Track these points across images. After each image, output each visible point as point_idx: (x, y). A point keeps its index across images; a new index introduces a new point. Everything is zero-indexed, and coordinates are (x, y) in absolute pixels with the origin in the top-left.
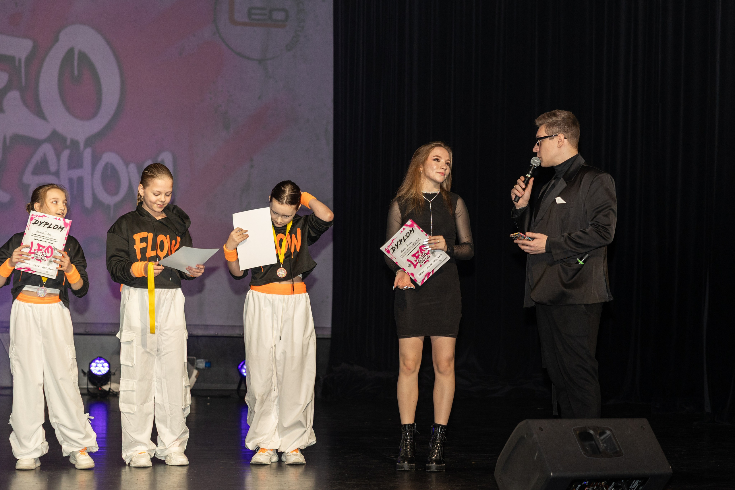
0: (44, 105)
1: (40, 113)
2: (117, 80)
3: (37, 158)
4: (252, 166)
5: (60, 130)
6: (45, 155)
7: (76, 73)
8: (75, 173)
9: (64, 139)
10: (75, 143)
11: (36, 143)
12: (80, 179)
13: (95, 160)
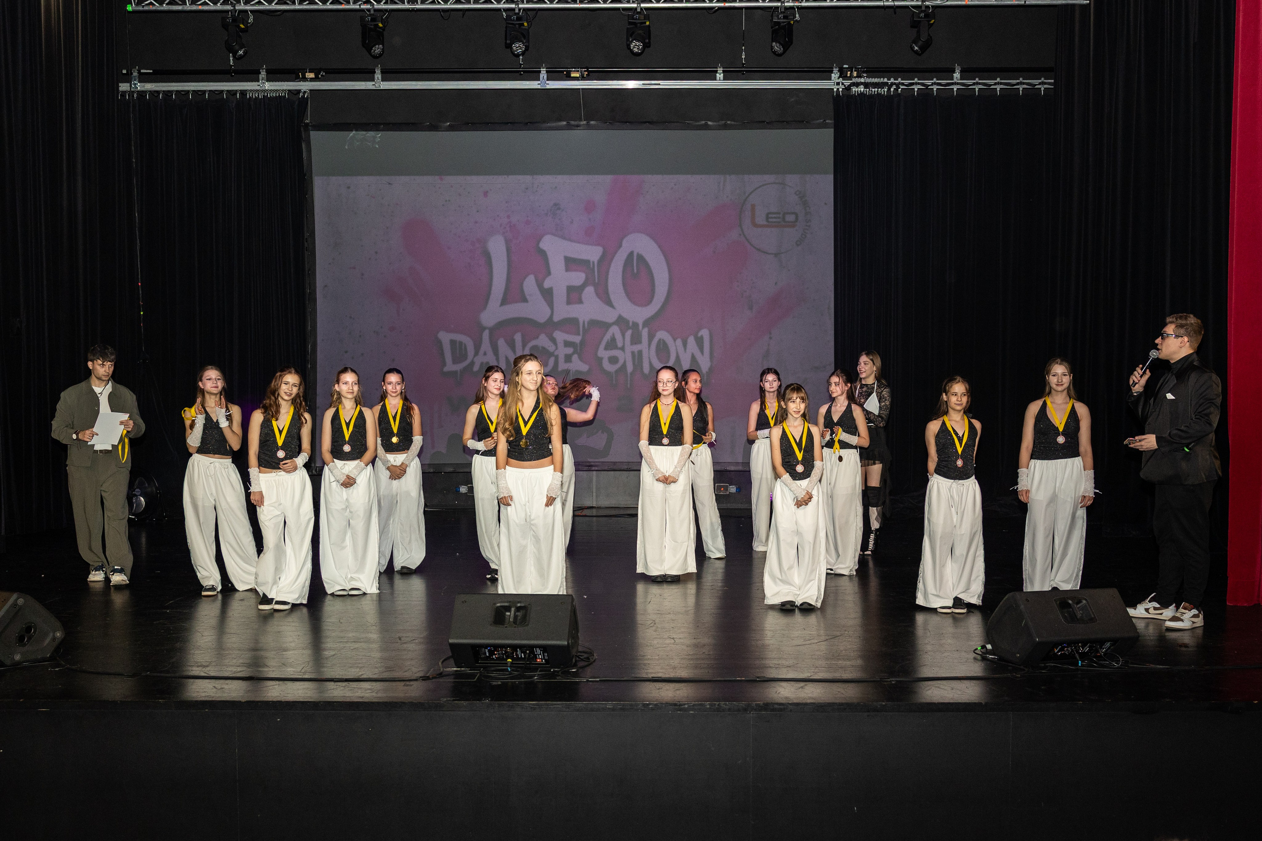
0: (612, 297)
1: (609, 303)
2: (666, 275)
3: (607, 337)
4: (770, 338)
5: (625, 315)
6: (613, 334)
7: (635, 271)
8: (636, 348)
9: (628, 322)
10: (635, 325)
11: (606, 326)
12: (640, 352)
13: (651, 337)
